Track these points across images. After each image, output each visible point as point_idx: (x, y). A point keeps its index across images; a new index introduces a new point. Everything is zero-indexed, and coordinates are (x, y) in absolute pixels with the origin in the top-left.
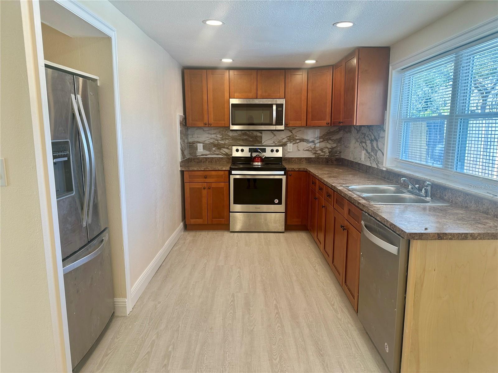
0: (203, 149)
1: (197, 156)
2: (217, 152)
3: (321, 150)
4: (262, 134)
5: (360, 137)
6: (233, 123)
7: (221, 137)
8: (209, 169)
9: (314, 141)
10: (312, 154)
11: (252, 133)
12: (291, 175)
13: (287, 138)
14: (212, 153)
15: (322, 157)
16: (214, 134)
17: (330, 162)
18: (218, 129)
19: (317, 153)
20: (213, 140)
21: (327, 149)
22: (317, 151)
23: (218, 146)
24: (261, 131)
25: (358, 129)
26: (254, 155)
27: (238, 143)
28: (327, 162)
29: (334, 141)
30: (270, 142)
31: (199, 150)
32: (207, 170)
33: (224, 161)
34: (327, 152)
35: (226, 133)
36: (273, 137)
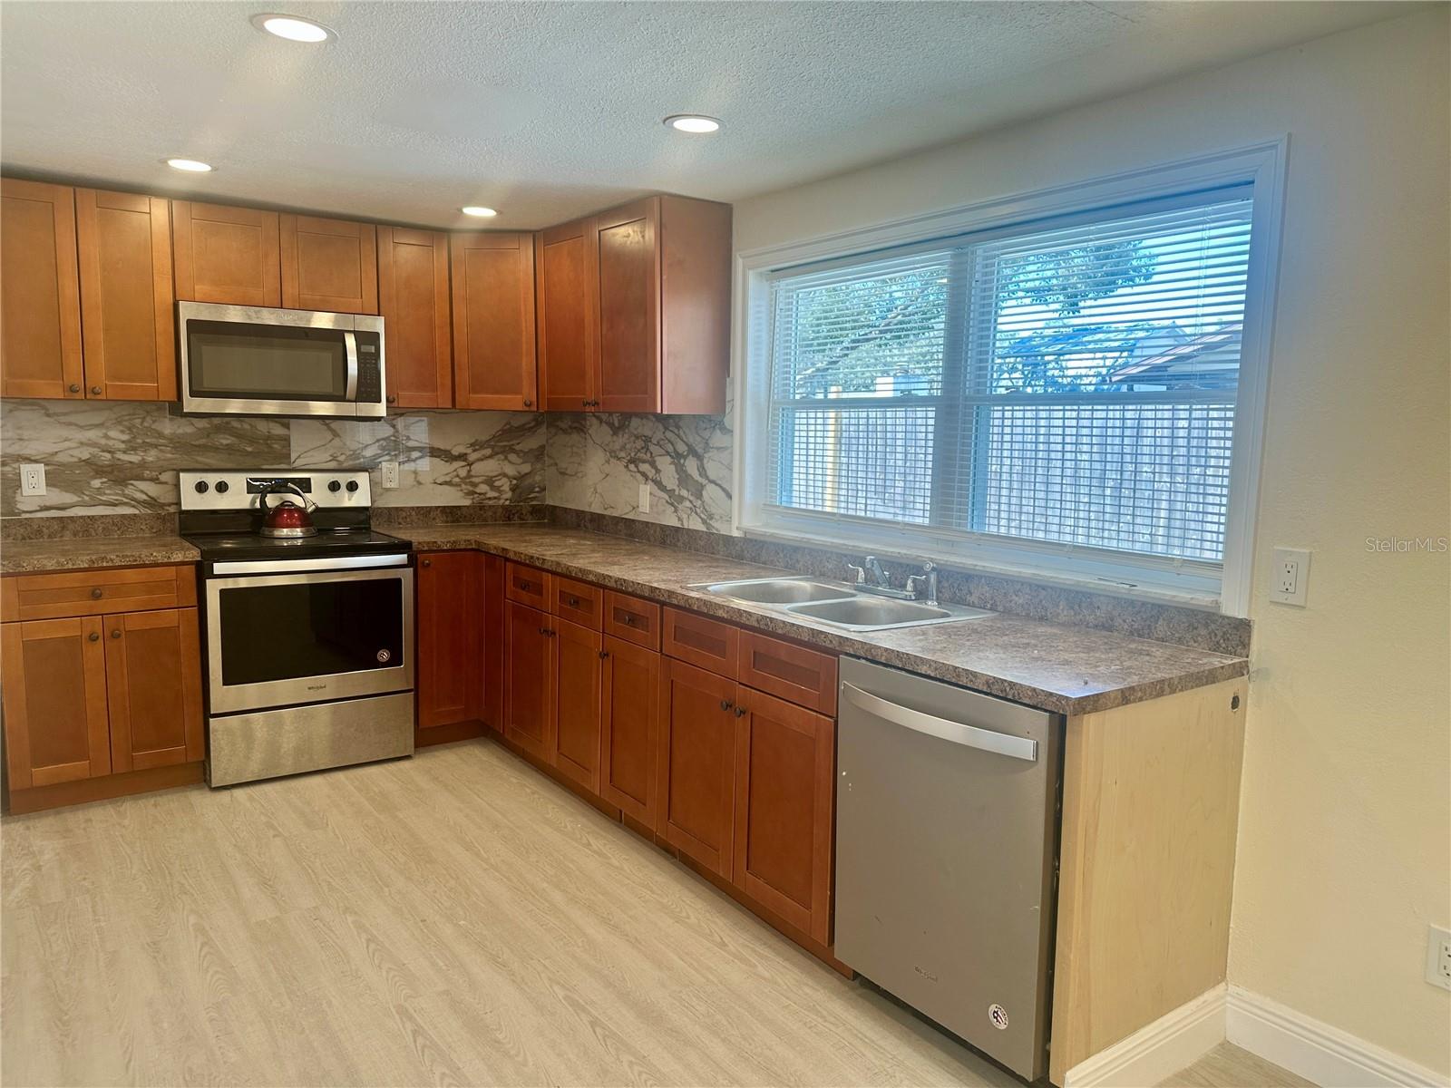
0: (47, 485)
1: (19, 514)
2: (110, 494)
3: (490, 482)
4: (288, 428)
5: (628, 446)
6: (194, 389)
7: (125, 437)
8: (112, 560)
9: (466, 454)
10: (461, 494)
11: (250, 425)
12: (428, 565)
13: (377, 444)
14: (87, 498)
15: (491, 503)
16: (97, 426)
17: (516, 518)
18: (110, 409)
19: (476, 493)
20: (92, 450)
21: (505, 480)
22: (475, 485)
23: (116, 473)
24: (286, 420)
25: (617, 425)
26: (272, 501)
27: (197, 462)
28: (509, 517)
29: (525, 455)
30: (321, 458)
31: (26, 489)
32: (105, 564)
33: (144, 527)
34: (506, 488)
35: (146, 424)
36: (330, 438)
